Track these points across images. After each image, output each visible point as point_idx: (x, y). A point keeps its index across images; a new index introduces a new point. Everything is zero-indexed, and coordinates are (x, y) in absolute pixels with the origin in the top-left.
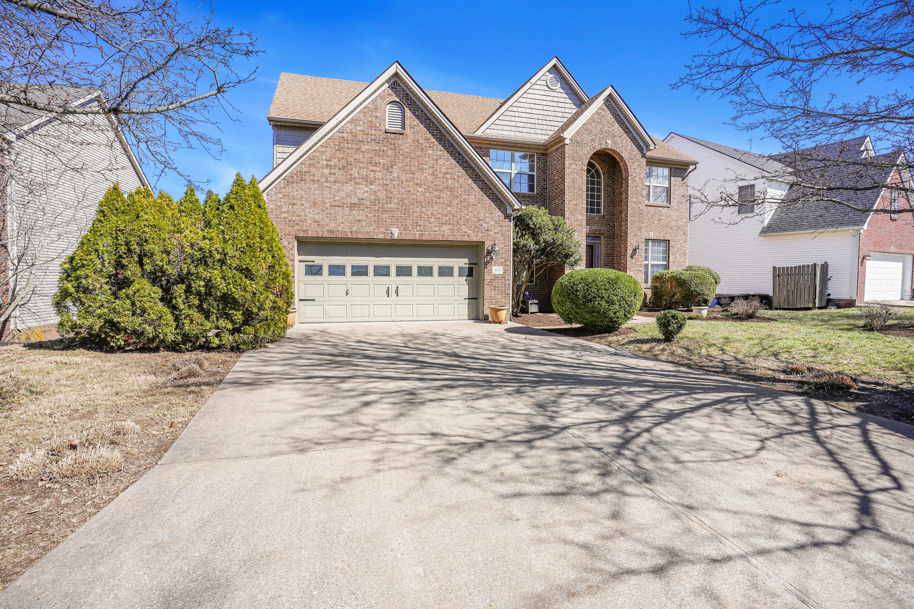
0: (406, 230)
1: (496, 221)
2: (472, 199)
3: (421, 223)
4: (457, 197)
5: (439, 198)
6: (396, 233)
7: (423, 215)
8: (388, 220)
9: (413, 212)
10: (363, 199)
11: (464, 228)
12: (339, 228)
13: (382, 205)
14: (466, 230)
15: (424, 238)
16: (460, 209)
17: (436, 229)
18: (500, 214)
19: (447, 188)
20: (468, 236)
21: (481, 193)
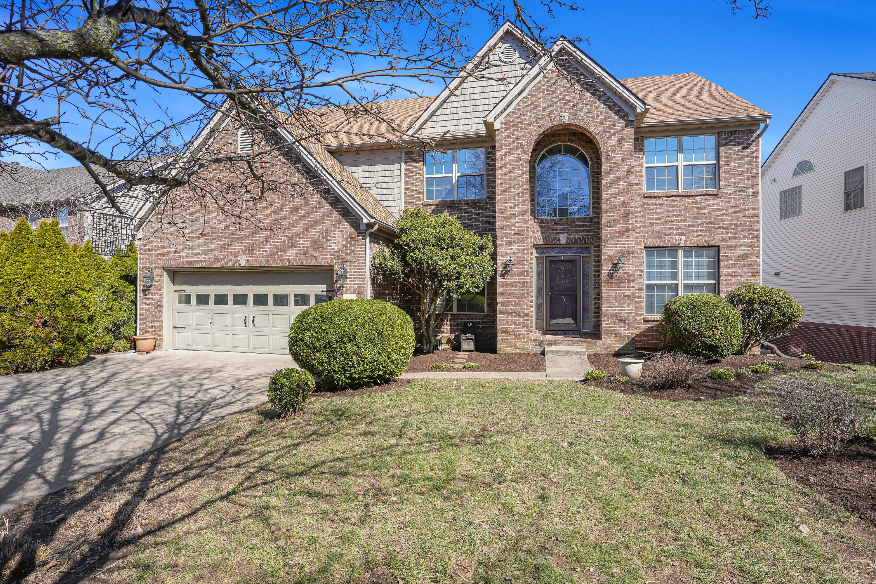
0: (253, 257)
1: (347, 239)
2: (320, 217)
3: (266, 248)
4: (304, 215)
5: (285, 219)
6: (243, 261)
7: (269, 239)
8: (237, 248)
9: (260, 237)
10: (215, 228)
11: (311, 252)
12: (195, 258)
13: (232, 233)
14: (313, 253)
15: (270, 264)
16: (307, 230)
17: (282, 253)
18: (353, 230)
19: (293, 208)
20: (316, 260)
21: (330, 208)
